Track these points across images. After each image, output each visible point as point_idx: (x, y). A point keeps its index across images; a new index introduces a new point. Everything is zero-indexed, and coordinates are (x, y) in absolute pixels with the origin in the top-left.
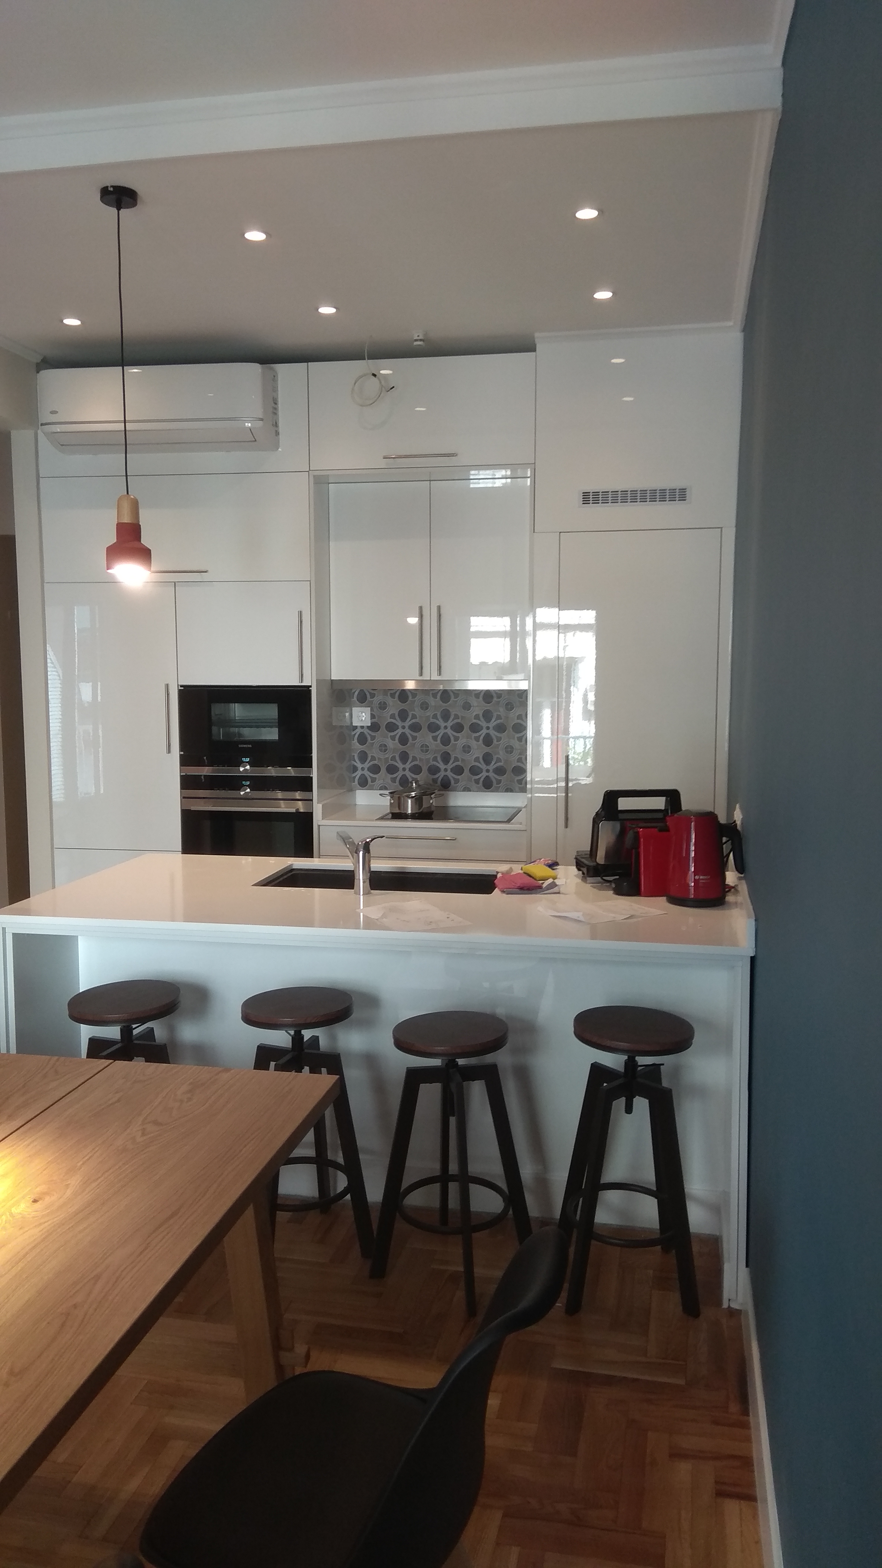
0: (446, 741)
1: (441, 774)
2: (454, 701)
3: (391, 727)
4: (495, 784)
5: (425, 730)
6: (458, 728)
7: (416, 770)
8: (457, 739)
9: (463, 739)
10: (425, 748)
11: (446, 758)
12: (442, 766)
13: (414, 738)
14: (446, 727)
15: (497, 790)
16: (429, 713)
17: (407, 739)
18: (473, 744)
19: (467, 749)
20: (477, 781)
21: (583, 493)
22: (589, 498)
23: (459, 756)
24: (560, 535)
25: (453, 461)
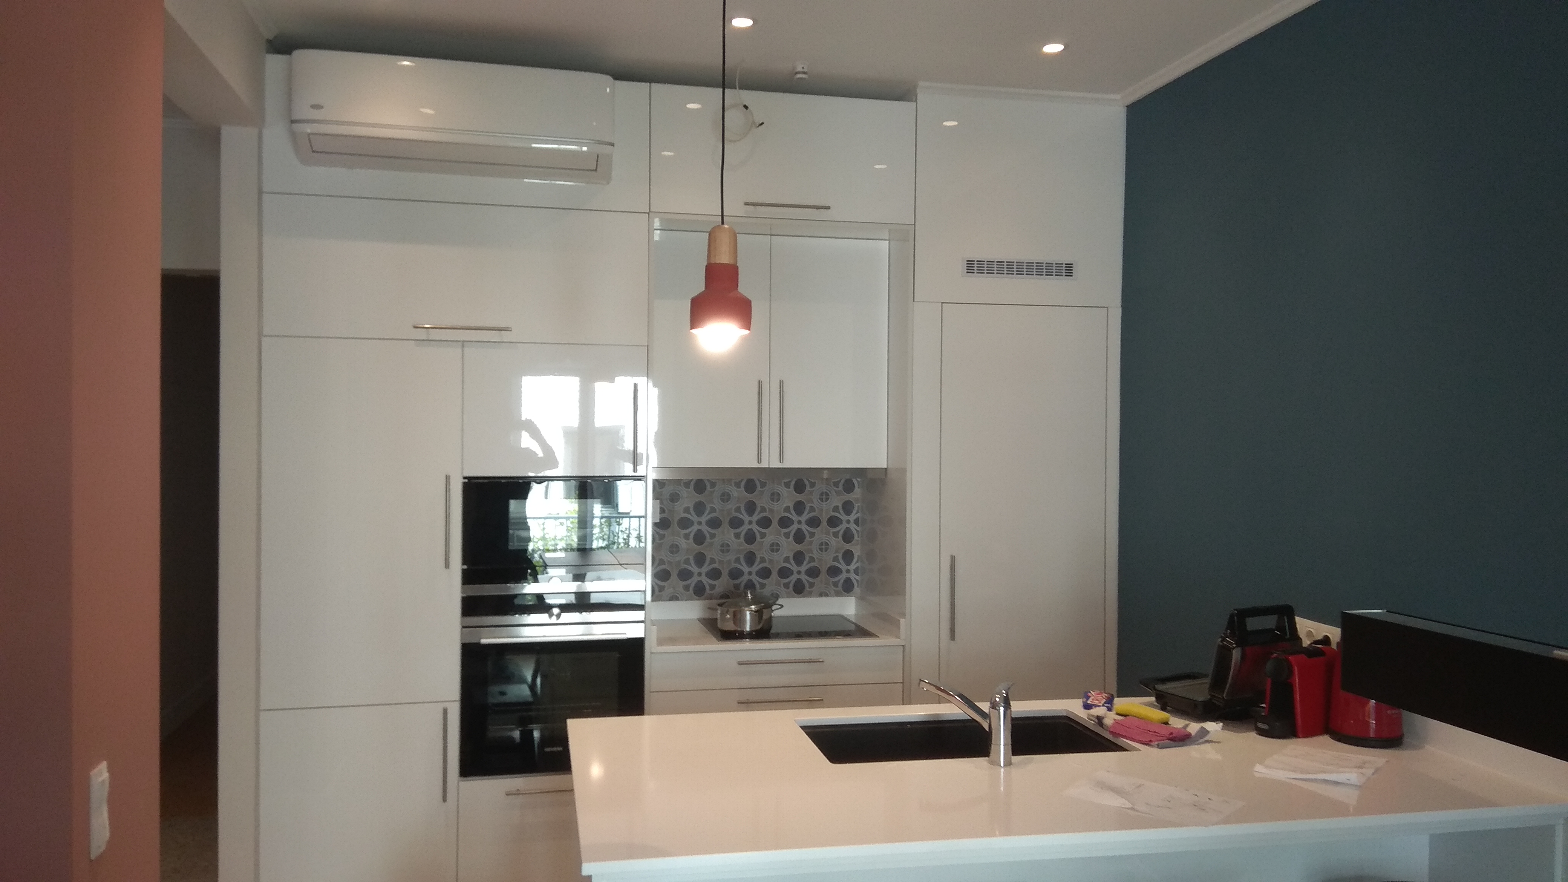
0: (750, 538)
1: (745, 579)
2: (760, 491)
3: (685, 523)
4: (807, 588)
5: (726, 525)
6: (765, 523)
7: (715, 574)
8: (763, 535)
9: (772, 535)
10: (725, 548)
11: (750, 558)
12: (745, 569)
13: (713, 536)
14: (750, 523)
15: (810, 595)
16: (731, 506)
17: (704, 537)
18: (783, 541)
19: (775, 547)
20: (786, 586)
21: (968, 261)
22: (971, 267)
23: (766, 557)
24: (942, 305)
25: (824, 214)
